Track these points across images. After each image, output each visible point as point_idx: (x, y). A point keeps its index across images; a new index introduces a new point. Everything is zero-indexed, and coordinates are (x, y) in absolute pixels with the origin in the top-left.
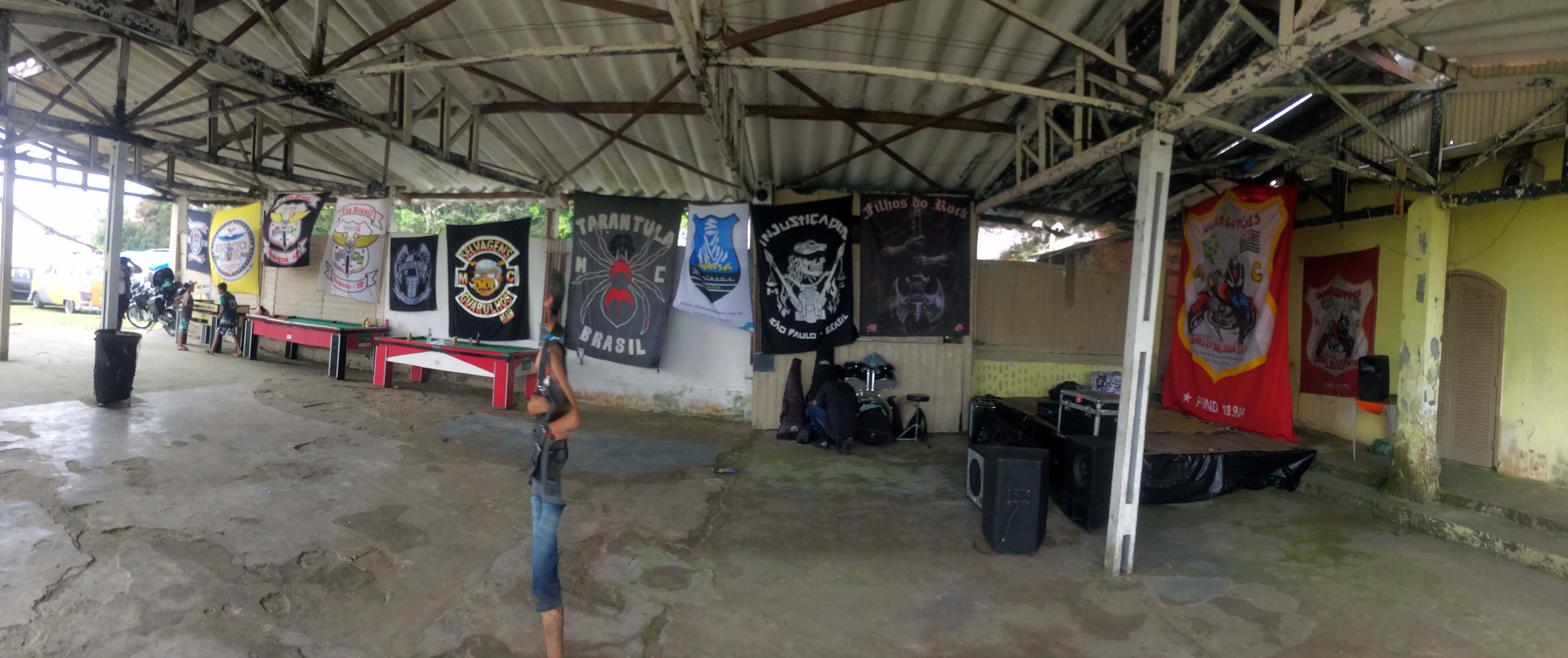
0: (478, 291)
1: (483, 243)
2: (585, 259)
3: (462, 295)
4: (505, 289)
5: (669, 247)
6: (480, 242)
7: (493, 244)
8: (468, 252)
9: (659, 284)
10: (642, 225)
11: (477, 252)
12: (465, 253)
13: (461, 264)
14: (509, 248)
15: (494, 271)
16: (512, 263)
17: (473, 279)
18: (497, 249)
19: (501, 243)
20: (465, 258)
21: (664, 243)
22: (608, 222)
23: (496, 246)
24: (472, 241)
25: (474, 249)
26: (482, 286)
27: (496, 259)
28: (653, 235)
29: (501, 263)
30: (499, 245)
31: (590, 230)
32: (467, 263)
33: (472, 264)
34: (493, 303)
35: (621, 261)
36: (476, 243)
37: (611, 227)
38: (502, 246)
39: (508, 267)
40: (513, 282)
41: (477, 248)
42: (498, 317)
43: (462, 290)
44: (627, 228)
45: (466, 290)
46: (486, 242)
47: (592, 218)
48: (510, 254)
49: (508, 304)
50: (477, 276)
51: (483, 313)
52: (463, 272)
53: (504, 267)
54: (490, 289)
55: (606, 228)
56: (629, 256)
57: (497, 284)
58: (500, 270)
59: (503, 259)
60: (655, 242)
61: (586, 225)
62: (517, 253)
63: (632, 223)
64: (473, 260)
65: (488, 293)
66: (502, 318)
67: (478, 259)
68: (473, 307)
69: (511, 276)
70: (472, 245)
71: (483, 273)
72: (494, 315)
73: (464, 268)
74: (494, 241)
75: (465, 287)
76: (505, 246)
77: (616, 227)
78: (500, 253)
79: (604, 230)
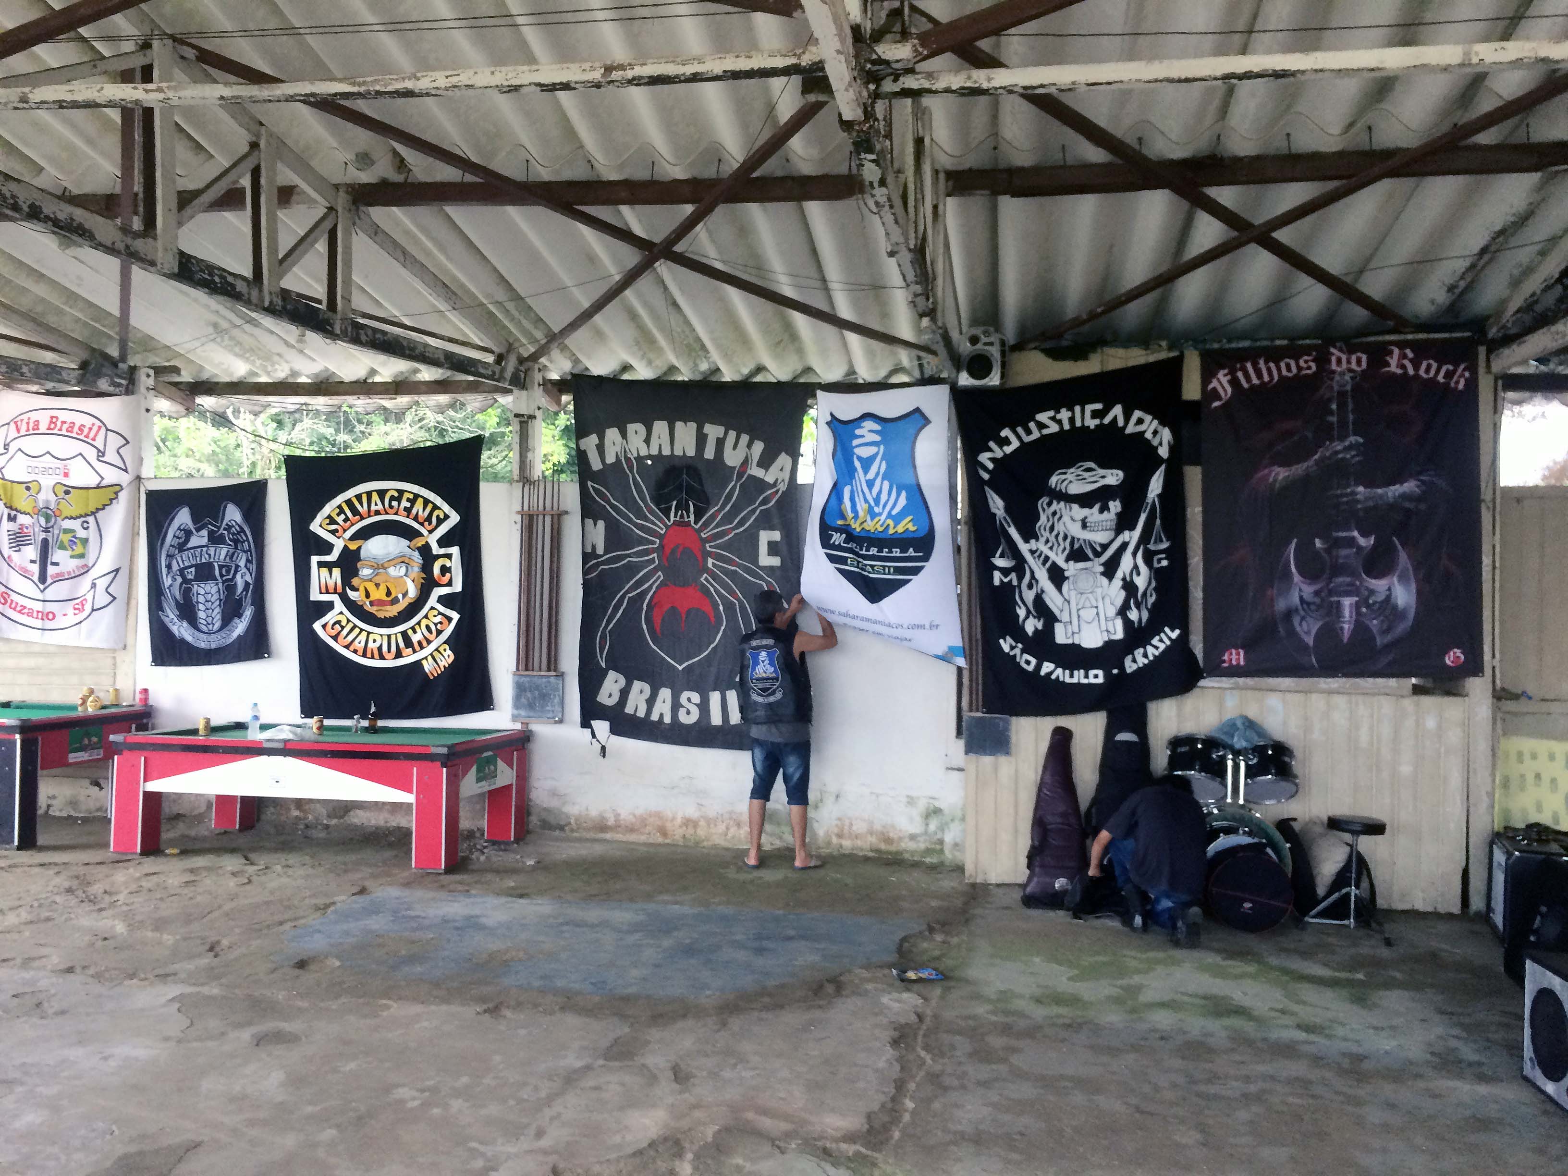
0: (368, 607)
1: (375, 497)
2: (601, 524)
3: (330, 617)
4: (432, 601)
5: (782, 487)
6: (369, 494)
7: (399, 499)
8: (340, 519)
9: (770, 570)
10: (720, 443)
11: (362, 518)
12: (332, 521)
13: (327, 548)
14: (435, 507)
15: (403, 561)
16: (442, 542)
17: (355, 582)
18: (408, 510)
19: (416, 496)
20: (334, 532)
21: (770, 479)
22: (647, 441)
23: (405, 504)
24: (350, 493)
25: (355, 512)
26: (378, 594)
27: (408, 533)
28: (745, 463)
29: (420, 542)
30: (413, 501)
31: (610, 459)
32: (339, 545)
33: (353, 546)
34: (404, 634)
35: (682, 524)
36: (359, 497)
37: (654, 451)
38: (419, 504)
39: (436, 550)
40: (450, 584)
41: (363, 509)
42: (418, 664)
43: (330, 606)
44: (691, 452)
45: (339, 606)
46: (382, 493)
47: (612, 434)
48: (440, 522)
49: (439, 633)
50: (365, 572)
51: (382, 657)
52: (329, 566)
53: (425, 550)
54: (395, 601)
55: (644, 452)
56: (698, 516)
57: (413, 593)
58: (417, 557)
59: (425, 533)
60: (751, 477)
61: (601, 448)
62: (455, 518)
63: (701, 440)
64: (353, 538)
65: (392, 611)
66: (428, 666)
67: (365, 534)
68: (359, 645)
69: (445, 570)
70: (349, 502)
71: (379, 567)
72: (409, 658)
73: (333, 557)
74: (401, 492)
75: (335, 598)
76: (426, 502)
77: (666, 452)
78: (416, 519)
79: (639, 459)
